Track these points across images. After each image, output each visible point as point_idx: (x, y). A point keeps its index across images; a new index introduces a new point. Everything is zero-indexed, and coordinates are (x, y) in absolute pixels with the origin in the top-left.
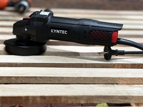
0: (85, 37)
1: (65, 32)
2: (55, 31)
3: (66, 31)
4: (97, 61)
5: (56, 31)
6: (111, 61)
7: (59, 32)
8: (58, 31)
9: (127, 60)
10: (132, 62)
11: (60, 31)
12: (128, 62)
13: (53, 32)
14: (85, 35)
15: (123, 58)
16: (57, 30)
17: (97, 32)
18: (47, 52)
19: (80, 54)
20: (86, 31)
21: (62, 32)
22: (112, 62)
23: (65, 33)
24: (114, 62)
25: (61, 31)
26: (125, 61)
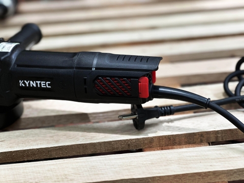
0: (86, 92)
1: (45, 83)
2: (27, 83)
3: (47, 83)
4: (117, 133)
5: (29, 83)
6: (146, 132)
7: (35, 86)
8: (33, 84)
9: (178, 126)
10: (189, 129)
11: (37, 84)
12: (180, 129)
13: (23, 85)
14: (86, 88)
15: (172, 121)
16: (31, 82)
17: (107, 80)
18: (24, 119)
19: (89, 116)
20: (85, 79)
21: (40, 84)
22: (147, 134)
23: (46, 85)
24: (151, 134)
25: (38, 82)
26: (174, 128)
